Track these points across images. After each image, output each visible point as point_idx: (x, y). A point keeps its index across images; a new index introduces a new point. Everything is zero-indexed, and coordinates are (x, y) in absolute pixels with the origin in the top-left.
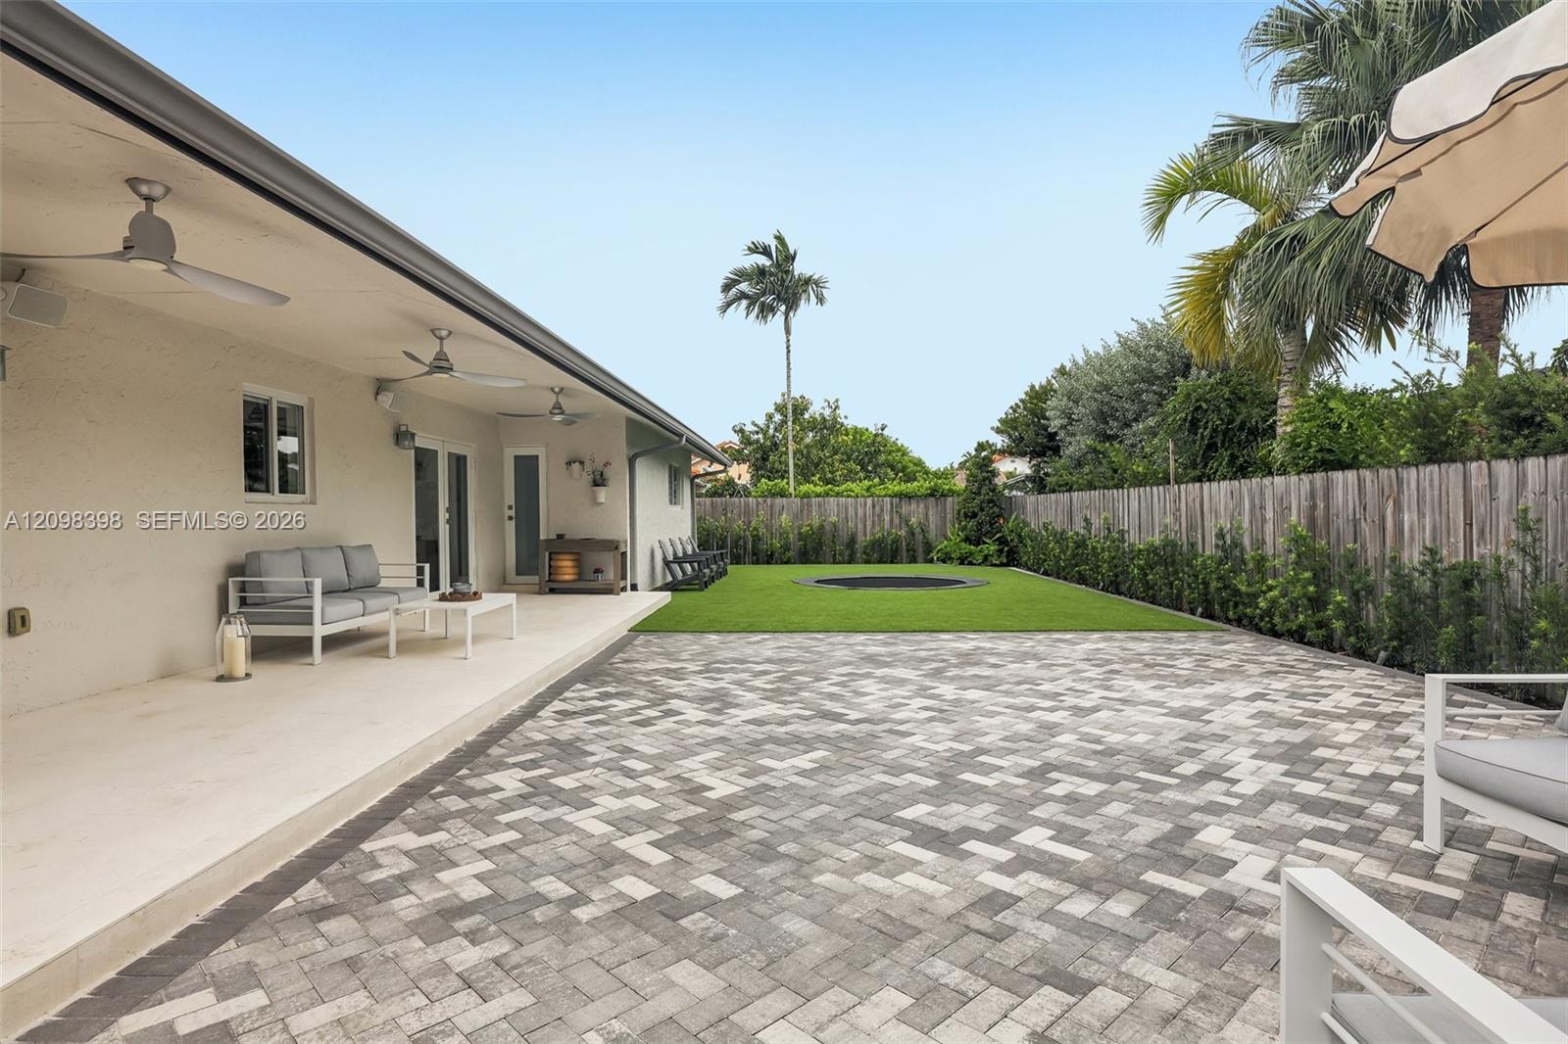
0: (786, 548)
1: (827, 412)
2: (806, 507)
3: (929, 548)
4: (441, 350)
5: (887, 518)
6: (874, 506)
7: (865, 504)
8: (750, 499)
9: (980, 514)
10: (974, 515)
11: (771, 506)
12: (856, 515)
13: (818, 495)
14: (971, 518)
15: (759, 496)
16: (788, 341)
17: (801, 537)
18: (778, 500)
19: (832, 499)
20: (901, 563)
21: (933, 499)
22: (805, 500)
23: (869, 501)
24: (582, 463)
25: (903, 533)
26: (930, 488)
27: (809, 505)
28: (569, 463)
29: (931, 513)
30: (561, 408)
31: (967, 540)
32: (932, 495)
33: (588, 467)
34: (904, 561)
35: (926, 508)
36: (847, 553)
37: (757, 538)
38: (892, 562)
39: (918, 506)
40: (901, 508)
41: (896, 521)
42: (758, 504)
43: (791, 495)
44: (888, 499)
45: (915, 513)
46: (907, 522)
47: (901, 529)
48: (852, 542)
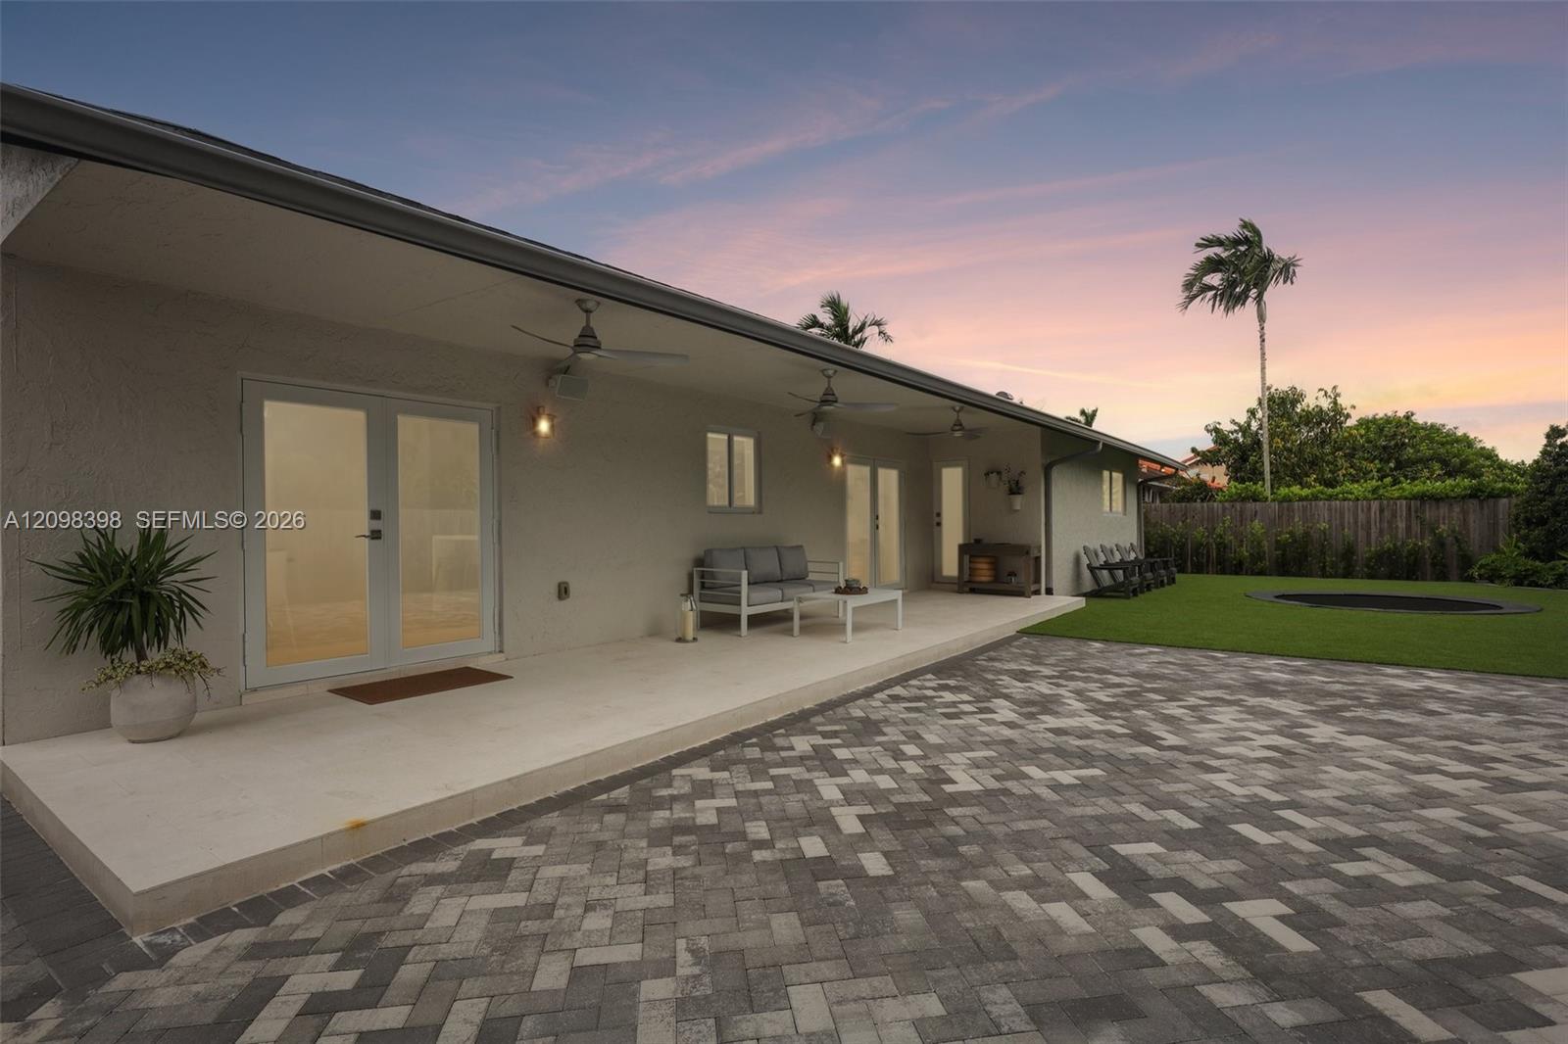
0: (1257, 557)
1: (1325, 404)
2: (1285, 512)
3: (1466, 562)
4: (829, 386)
5: (1401, 525)
6: (1382, 511)
7: (1369, 509)
8: (1215, 504)
9: (1552, 520)
10: (1542, 522)
11: (1241, 512)
12: (1356, 522)
13: (1301, 499)
14: (1537, 524)
15: (1226, 501)
16: (1263, 329)
17: (1278, 545)
18: (1250, 506)
19: (1321, 503)
20: (1424, 579)
21: (1475, 502)
22: (1285, 504)
23: (1375, 505)
24: (999, 473)
25: (1427, 543)
26: (1471, 487)
27: (1290, 510)
28: (987, 474)
29: (1472, 518)
30: (961, 425)
31: (1532, 554)
32: (1473, 496)
33: (1005, 477)
34: (1428, 577)
35: (1465, 513)
36: (1342, 565)
37: (1222, 547)
38: (1408, 578)
39: (1451, 510)
40: (1424, 512)
41: (1416, 528)
42: (1224, 509)
43: (1267, 498)
44: (1404, 502)
45: (1447, 521)
46: (1433, 531)
47: (1422, 538)
48: (1349, 553)
